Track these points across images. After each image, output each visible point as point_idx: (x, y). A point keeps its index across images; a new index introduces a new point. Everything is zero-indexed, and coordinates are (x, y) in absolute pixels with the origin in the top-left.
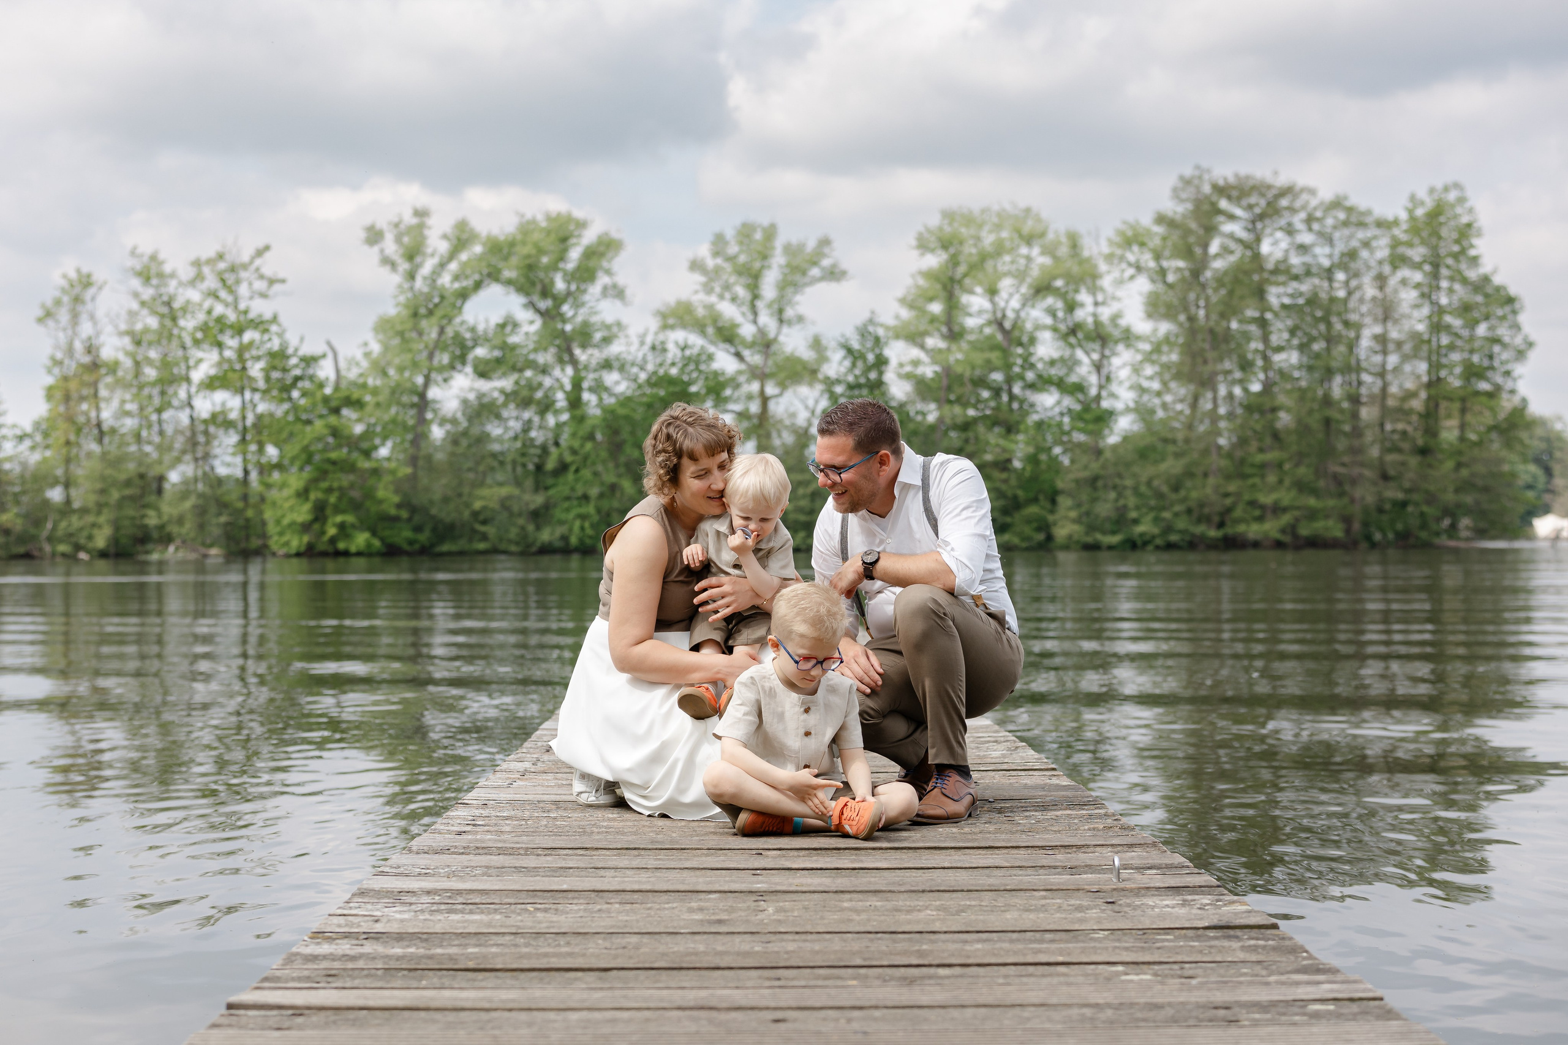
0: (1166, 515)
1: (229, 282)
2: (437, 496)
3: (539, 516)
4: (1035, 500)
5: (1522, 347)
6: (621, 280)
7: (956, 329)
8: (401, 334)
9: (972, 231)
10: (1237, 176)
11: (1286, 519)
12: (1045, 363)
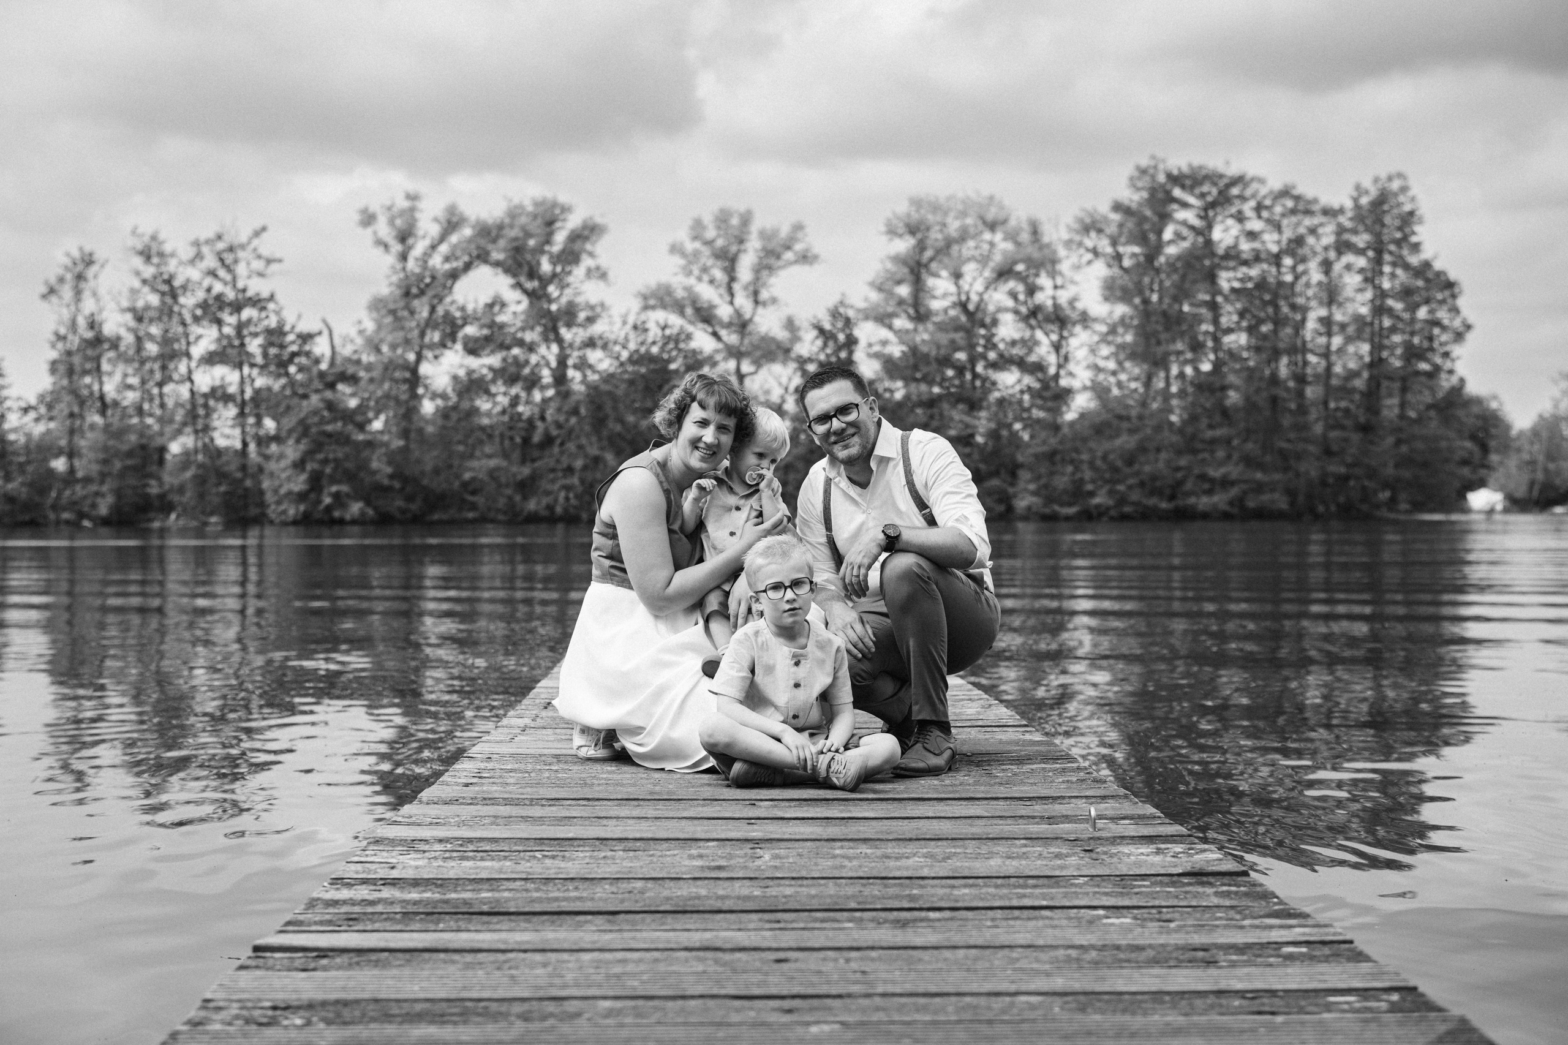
0: (1121, 488)
1: (228, 262)
2: (428, 467)
3: (526, 487)
4: (996, 473)
5: (1461, 329)
7: (922, 310)
8: (393, 312)
9: (939, 218)
10: (1190, 166)
11: (1234, 492)
12: (1006, 343)
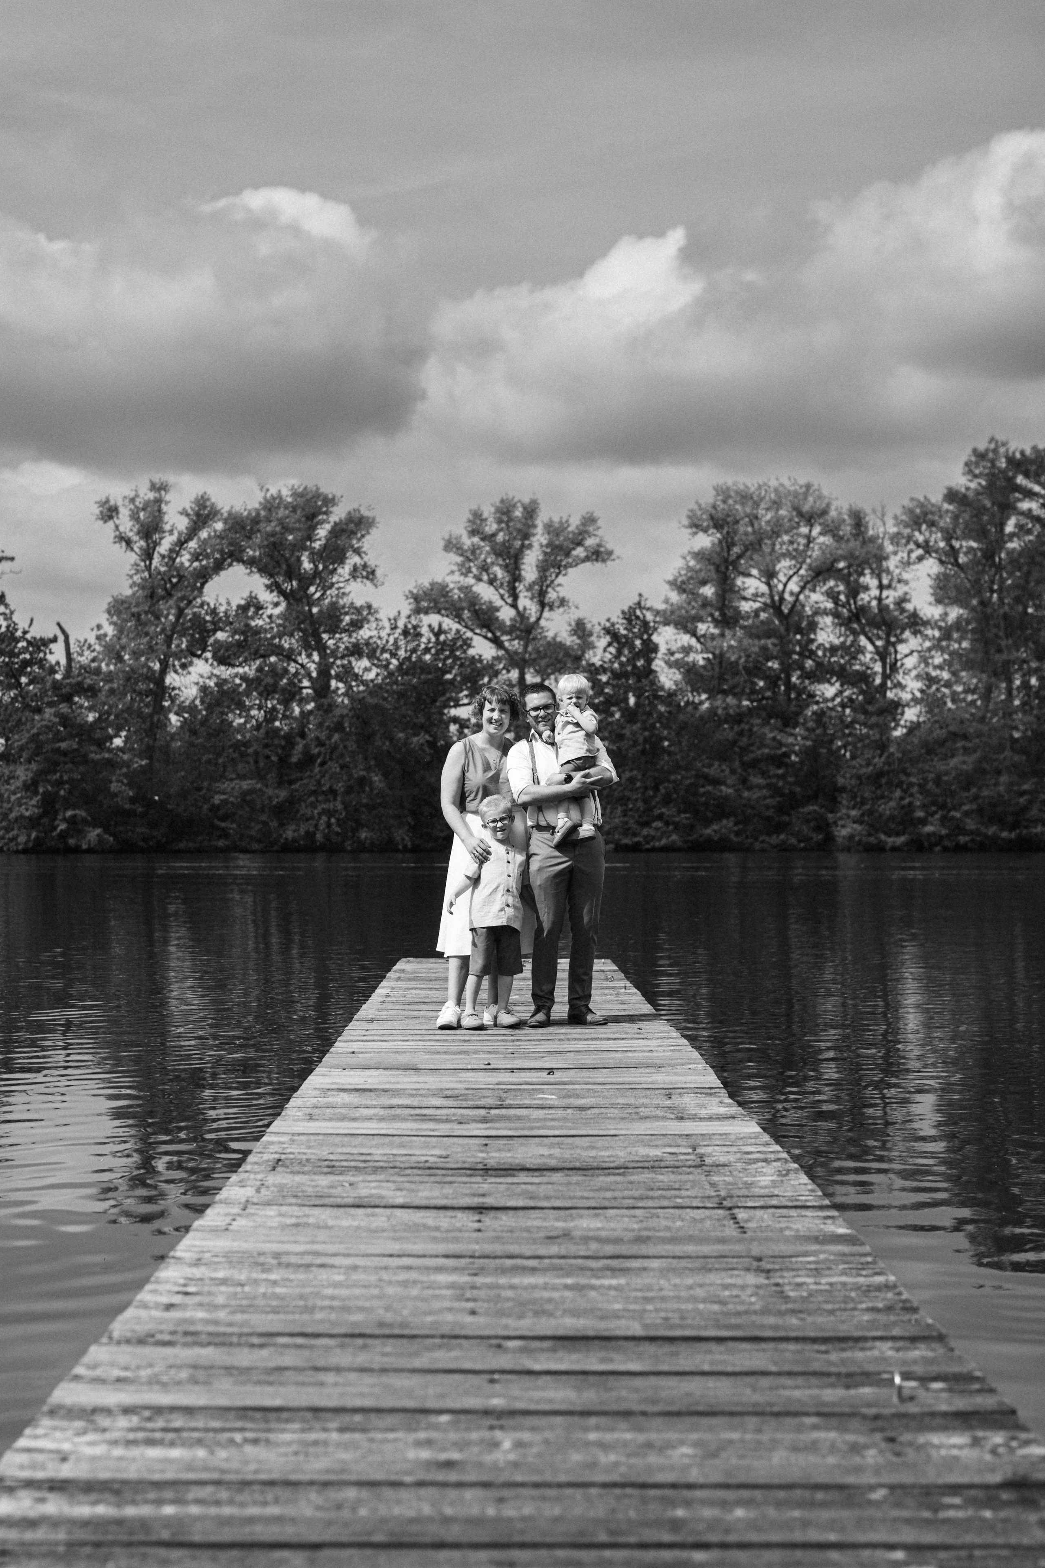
0: (956, 814)
3: (283, 812)
4: (814, 798)
6: (371, 559)
7: (729, 613)
8: (137, 616)
9: (749, 510)
10: (1035, 449)
12: (825, 650)
